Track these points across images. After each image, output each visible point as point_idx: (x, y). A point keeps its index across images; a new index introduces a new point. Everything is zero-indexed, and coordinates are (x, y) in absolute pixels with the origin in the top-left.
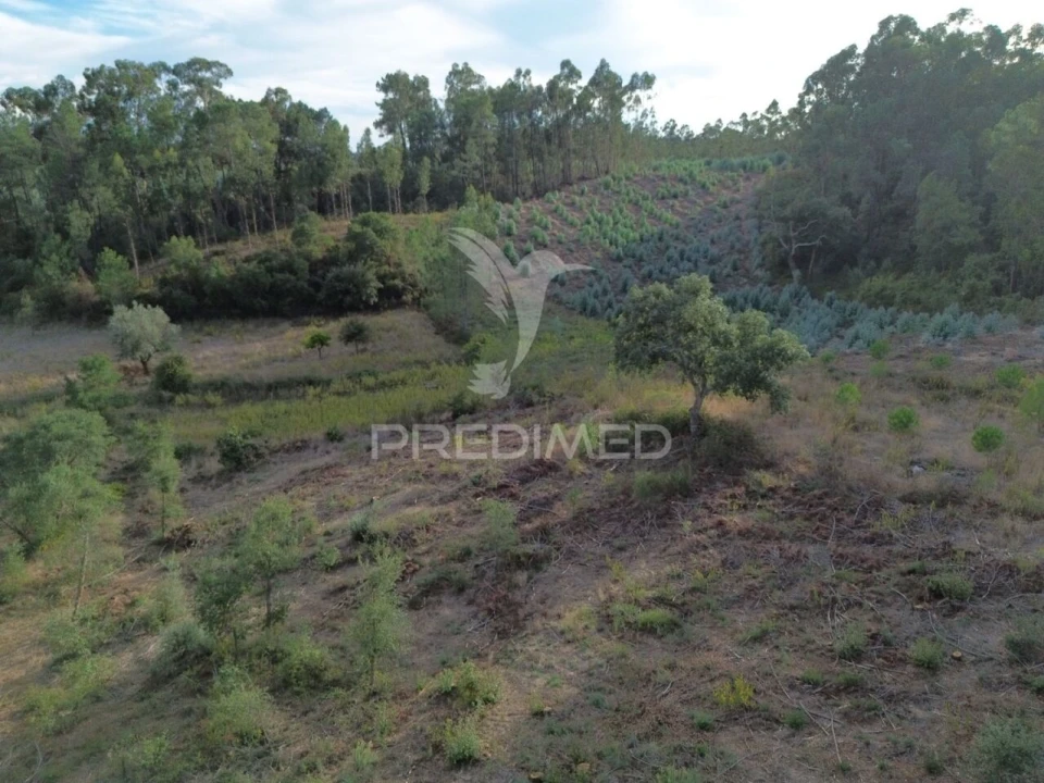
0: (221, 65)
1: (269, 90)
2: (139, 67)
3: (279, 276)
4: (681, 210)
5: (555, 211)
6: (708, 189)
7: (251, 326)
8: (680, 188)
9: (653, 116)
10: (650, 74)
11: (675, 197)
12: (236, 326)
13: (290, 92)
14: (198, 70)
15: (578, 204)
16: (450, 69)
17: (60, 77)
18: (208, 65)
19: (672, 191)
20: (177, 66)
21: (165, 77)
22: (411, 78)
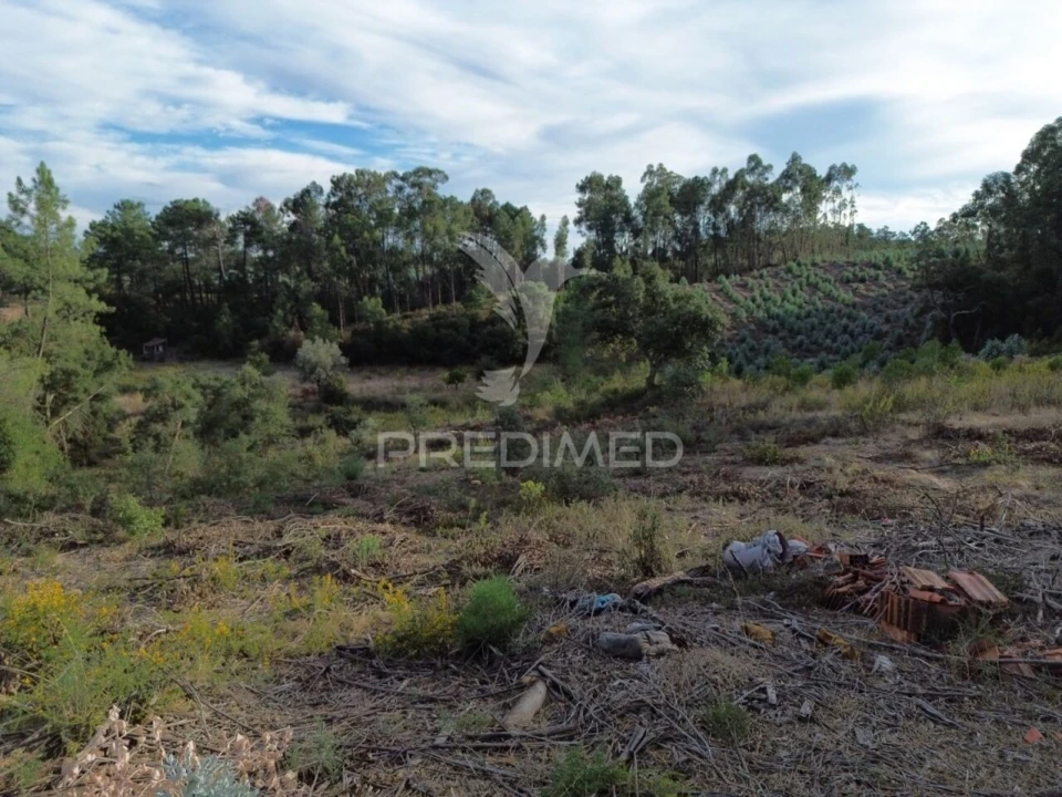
0: (440, 172)
1: (477, 191)
2: (374, 175)
3: (443, 331)
4: (865, 293)
5: (721, 290)
6: (905, 274)
7: (415, 370)
8: (872, 272)
9: (853, 206)
10: (849, 165)
11: (862, 280)
12: (403, 369)
13: (494, 192)
14: (420, 176)
15: (750, 285)
16: (645, 170)
17: (314, 183)
18: (429, 172)
19: (860, 274)
20: (405, 174)
21: (396, 182)
22: (606, 178)
